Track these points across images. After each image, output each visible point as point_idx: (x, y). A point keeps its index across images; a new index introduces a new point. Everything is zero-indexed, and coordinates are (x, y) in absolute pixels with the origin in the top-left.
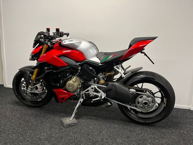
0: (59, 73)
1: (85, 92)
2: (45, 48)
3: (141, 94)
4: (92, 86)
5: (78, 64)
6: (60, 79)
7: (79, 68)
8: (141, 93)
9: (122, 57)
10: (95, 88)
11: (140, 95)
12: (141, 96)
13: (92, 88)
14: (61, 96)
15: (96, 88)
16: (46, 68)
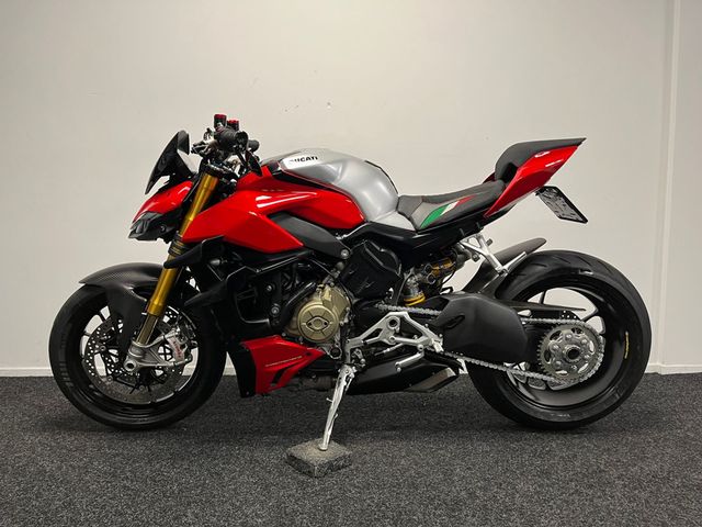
0: (269, 277)
1: (364, 340)
2: (207, 189)
3: (555, 325)
4: (391, 313)
5: (339, 238)
6: (269, 299)
7: (345, 254)
8: (554, 321)
9: (493, 203)
10: (402, 318)
11: (551, 329)
12: (554, 331)
13: (393, 323)
14: (275, 365)
15: (408, 318)
16: (217, 262)
